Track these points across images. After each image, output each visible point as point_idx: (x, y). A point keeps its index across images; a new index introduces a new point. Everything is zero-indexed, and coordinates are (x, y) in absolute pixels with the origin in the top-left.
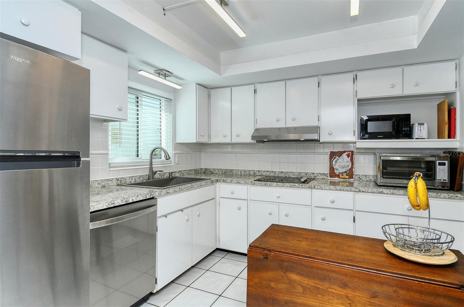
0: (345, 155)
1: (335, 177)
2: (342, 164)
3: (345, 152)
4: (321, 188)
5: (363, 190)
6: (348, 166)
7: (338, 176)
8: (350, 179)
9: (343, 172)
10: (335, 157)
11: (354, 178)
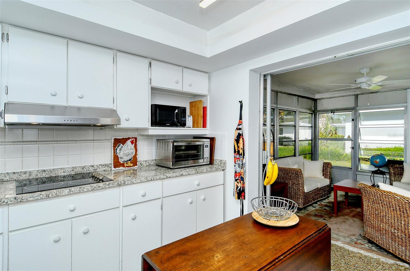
0: (129, 142)
1: (120, 167)
2: (126, 152)
3: (129, 138)
4: (132, 183)
5: (170, 175)
6: (132, 153)
7: (123, 165)
8: (134, 166)
9: (128, 161)
10: (120, 145)
11: (138, 165)
